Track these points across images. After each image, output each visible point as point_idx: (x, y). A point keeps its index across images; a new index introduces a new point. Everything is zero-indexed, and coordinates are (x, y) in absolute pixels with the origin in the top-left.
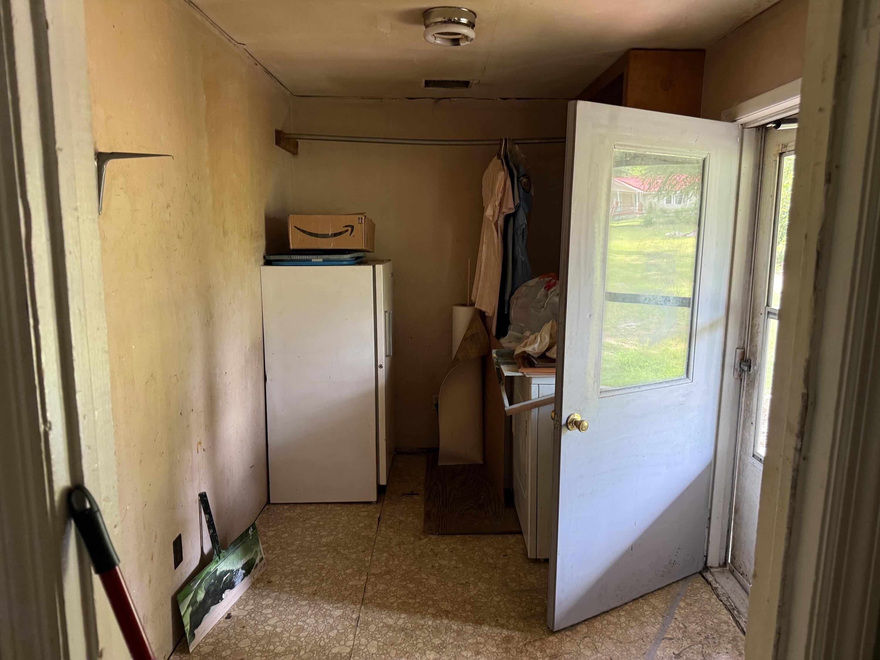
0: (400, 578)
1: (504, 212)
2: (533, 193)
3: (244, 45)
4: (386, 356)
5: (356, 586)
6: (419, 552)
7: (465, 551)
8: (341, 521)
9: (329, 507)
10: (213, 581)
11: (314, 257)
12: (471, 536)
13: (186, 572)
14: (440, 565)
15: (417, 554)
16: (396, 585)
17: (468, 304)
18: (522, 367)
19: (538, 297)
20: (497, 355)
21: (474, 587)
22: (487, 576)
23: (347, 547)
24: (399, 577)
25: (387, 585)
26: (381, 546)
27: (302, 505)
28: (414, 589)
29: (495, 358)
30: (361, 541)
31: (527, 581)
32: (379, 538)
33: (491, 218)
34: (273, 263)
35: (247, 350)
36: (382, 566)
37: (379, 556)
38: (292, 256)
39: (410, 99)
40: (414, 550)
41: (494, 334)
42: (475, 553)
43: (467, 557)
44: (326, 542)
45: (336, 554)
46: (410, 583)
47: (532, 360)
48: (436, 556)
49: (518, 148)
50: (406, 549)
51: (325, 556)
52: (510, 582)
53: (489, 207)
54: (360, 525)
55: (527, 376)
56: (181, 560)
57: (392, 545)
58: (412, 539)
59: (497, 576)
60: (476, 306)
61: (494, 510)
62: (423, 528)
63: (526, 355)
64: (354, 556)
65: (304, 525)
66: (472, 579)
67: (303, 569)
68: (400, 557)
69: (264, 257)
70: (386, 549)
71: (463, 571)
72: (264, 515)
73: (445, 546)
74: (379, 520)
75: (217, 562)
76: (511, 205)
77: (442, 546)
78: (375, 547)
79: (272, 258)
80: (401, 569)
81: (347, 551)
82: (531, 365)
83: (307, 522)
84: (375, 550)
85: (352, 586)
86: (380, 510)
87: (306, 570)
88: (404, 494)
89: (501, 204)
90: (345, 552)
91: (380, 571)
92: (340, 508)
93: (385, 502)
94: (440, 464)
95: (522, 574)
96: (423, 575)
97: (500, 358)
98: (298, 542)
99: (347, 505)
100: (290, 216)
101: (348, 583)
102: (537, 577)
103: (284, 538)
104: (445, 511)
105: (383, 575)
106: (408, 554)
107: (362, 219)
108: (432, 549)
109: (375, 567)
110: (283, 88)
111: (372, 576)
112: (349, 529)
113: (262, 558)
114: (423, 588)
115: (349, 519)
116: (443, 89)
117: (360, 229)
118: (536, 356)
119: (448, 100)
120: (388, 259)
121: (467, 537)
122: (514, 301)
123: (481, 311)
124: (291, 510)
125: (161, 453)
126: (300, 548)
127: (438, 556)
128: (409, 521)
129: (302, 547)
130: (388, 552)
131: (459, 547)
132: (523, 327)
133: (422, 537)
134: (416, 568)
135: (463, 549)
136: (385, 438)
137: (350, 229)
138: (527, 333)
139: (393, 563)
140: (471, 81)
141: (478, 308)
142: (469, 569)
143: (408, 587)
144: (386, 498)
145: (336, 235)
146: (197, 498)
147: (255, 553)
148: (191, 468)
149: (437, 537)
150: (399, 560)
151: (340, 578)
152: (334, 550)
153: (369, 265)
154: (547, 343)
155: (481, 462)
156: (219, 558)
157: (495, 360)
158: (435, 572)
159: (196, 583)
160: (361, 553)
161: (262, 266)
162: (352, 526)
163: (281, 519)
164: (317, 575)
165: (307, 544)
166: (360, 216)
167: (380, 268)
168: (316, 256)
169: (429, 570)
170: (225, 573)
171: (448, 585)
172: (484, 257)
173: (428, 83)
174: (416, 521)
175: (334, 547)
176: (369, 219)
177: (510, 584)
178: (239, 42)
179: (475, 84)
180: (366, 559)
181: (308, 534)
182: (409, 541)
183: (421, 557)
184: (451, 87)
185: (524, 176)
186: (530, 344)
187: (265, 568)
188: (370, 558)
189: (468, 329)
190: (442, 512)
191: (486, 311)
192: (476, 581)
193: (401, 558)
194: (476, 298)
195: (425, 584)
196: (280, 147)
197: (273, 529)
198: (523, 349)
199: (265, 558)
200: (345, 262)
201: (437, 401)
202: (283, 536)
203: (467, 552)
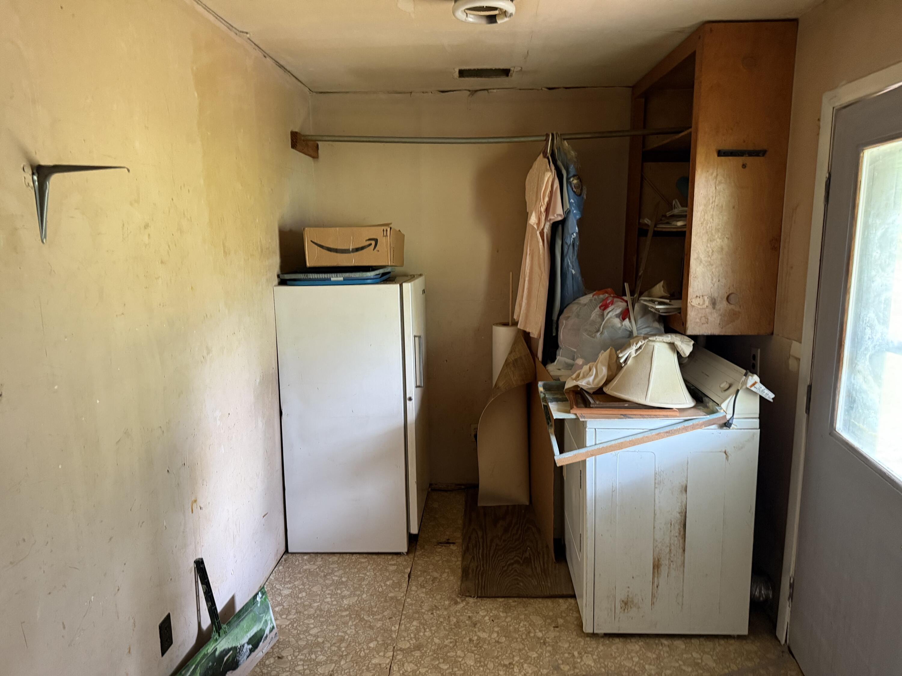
0: (432, 655)
1: (550, 219)
2: (585, 197)
3: (247, 33)
4: (417, 387)
5: (380, 664)
6: (455, 620)
7: (509, 619)
8: (367, 577)
9: (354, 557)
10: (210, 664)
11: (333, 275)
12: (516, 599)
13: (177, 656)
14: (479, 638)
15: (452, 623)
16: (426, 665)
17: (510, 323)
18: (575, 407)
19: (592, 318)
20: (544, 389)
21: (519, 670)
22: (535, 655)
23: (372, 611)
24: (430, 654)
25: (416, 665)
26: (410, 611)
27: (323, 556)
28: (447, 672)
29: (541, 392)
30: (388, 604)
31: (582, 663)
32: (408, 600)
33: (535, 226)
34: (288, 282)
35: (257, 383)
36: (411, 639)
37: (408, 625)
38: (309, 275)
39: (443, 92)
40: (449, 617)
41: (540, 359)
42: (520, 623)
43: (511, 628)
44: (348, 605)
45: (359, 621)
46: (443, 663)
47: (587, 397)
48: (475, 627)
49: (567, 145)
50: (439, 616)
51: (345, 623)
52: (563, 664)
53: (534, 214)
54: (388, 583)
55: (581, 420)
56: (171, 643)
57: (423, 611)
58: (447, 603)
59: (547, 655)
60: (519, 326)
61: (542, 566)
62: (460, 589)
63: (579, 389)
64: (379, 624)
65: (324, 581)
66: (516, 659)
67: (320, 640)
68: (433, 626)
69: (278, 276)
70: (417, 616)
71: (506, 647)
72: (281, 568)
73: (485, 614)
74: (409, 576)
75: (216, 640)
76: (559, 210)
77: (482, 613)
78: (404, 612)
79: (287, 277)
80: (433, 643)
81: (371, 617)
82: (587, 405)
83: (328, 577)
84: (403, 617)
85: (376, 665)
86: (411, 563)
87: (323, 642)
88: (439, 543)
89: (547, 210)
90: (369, 618)
91: (408, 645)
92: (366, 560)
93: (417, 553)
94: (480, 504)
95: (576, 654)
96: (458, 652)
97: (548, 392)
98: (316, 604)
99: (374, 556)
100: (306, 229)
101: (370, 662)
102: (595, 657)
103: (301, 598)
104: (485, 566)
105: (412, 651)
106: (441, 622)
107: (387, 231)
108: (469, 617)
109: (403, 639)
110: (299, 84)
111: (399, 652)
112: (375, 587)
113: (273, 627)
114: (459, 670)
115: (375, 574)
116: (479, 79)
117: (385, 243)
118: (591, 391)
119: (486, 92)
120: (419, 274)
121: (511, 601)
122: (563, 322)
123: (524, 332)
124: (311, 562)
125: (141, 523)
126: (318, 612)
127: (477, 626)
128: (444, 579)
129: (321, 610)
130: (418, 620)
131: (501, 614)
132: (575, 352)
133: (458, 600)
134: (451, 642)
135: (506, 617)
136: (416, 480)
137: (373, 243)
138: (580, 361)
139: (424, 635)
140: (512, 69)
141: (522, 328)
142: (513, 645)
143: (440, 668)
144: (418, 547)
145: (357, 250)
146: (192, 565)
147: (264, 623)
148: (183, 532)
149: (475, 600)
150: (431, 630)
151: (362, 654)
152: (356, 615)
153: (396, 283)
154: (604, 376)
155: (528, 504)
156: (219, 636)
157: (542, 395)
158: (474, 649)
159: (189, 670)
160: (388, 621)
161: (275, 286)
162: (378, 584)
163: (300, 573)
164: (336, 649)
165: (326, 607)
166: (385, 228)
167: (407, 286)
168: (336, 274)
169: (466, 645)
170: (226, 652)
171: (488, 666)
172: (527, 271)
173: (462, 73)
174: (452, 578)
175: (357, 611)
176: (395, 230)
177: (562, 667)
178: (240, 29)
179: (517, 72)
180: (393, 628)
181: (328, 594)
182: (443, 605)
183: (456, 627)
184: (488, 76)
185: (574, 176)
186: (584, 377)
187: (277, 638)
188: (397, 627)
189: (510, 353)
190: (482, 569)
191: (530, 331)
192: (522, 661)
193: (433, 629)
194: (519, 316)
195: (460, 665)
196: (297, 150)
197: (289, 586)
198: (574, 383)
199: (277, 626)
200: (369, 281)
201: (477, 432)
202: (300, 595)
203: (510, 621)
